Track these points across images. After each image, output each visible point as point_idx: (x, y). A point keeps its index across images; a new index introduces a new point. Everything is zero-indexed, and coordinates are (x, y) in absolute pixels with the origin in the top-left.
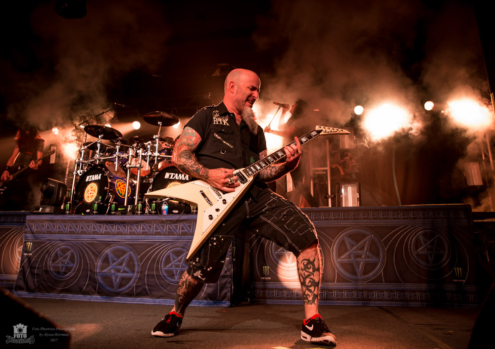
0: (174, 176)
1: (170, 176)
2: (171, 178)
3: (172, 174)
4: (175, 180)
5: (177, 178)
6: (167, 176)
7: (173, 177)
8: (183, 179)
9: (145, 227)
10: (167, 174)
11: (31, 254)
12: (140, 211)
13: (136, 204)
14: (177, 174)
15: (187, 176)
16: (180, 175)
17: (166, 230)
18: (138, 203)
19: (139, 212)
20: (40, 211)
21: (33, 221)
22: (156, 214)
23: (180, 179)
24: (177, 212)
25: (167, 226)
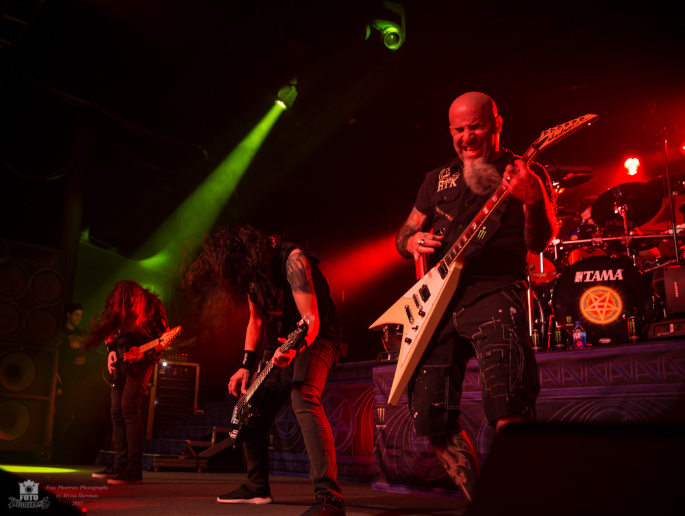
0: (592, 276)
1: (585, 277)
2: (588, 280)
3: (589, 273)
4: (595, 283)
5: (599, 279)
6: (579, 277)
7: (591, 278)
8: (612, 278)
9: (546, 374)
10: (578, 273)
11: (385, 426)
12: (538, 345)
13: (531, 335)
14: (597, 273)
15: (619, 272)
16: (604, 272)
17: (584, 378)
18: (533, 333)
19: (536, 348)
20: (389, 359)
21: (381, 375)
22: (563, 349)
23: (606, 279)
24: (607, 341)
25: (586, 370)
